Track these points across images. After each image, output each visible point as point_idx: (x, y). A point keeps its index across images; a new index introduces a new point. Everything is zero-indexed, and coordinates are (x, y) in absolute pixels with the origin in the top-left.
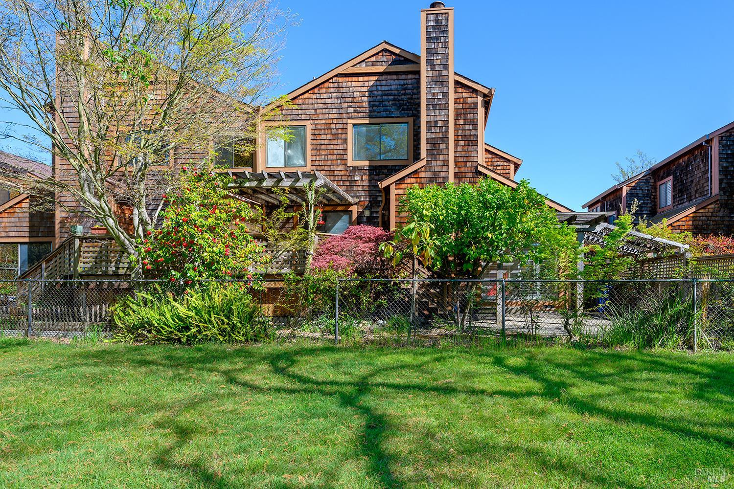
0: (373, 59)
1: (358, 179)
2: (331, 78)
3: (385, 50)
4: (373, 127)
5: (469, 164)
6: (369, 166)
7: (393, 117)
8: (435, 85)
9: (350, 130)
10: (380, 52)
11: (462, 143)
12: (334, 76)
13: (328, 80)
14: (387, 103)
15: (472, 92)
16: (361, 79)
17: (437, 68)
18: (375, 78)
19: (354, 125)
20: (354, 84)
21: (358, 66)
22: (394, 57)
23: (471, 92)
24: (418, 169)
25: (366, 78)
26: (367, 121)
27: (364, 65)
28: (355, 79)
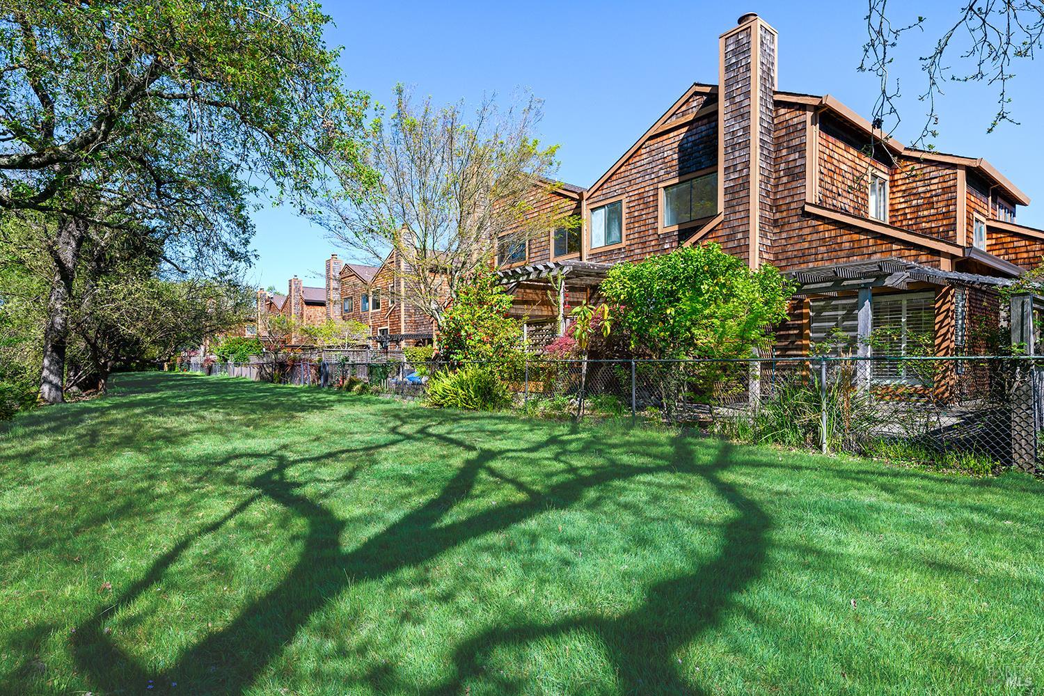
0: (684, 108)
1: (668, 246)
2: (644, 143)
3: (696, 93)
4: (684, 186)
5: (793, 206)
6: (679, 231)
7: (703, 169)
8: (735, 120)
9: (662, 193)
10: (690, 98)
11: (785, 180)
12: (646, 141)
13: (640, 147)
14: (697, 154)
15: (799, 110)
16: (672, 135)
17: (737, 100)
18: (685, 129)
19: (665, 188)
20: (665, 143)
21: (669, 121)
22: (705, 98)
23: (797, 110)
24: (715, 227)
25: (675, 133)
26: (677, 180)
27: (674, 118)
28: (665, 137)
